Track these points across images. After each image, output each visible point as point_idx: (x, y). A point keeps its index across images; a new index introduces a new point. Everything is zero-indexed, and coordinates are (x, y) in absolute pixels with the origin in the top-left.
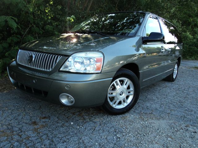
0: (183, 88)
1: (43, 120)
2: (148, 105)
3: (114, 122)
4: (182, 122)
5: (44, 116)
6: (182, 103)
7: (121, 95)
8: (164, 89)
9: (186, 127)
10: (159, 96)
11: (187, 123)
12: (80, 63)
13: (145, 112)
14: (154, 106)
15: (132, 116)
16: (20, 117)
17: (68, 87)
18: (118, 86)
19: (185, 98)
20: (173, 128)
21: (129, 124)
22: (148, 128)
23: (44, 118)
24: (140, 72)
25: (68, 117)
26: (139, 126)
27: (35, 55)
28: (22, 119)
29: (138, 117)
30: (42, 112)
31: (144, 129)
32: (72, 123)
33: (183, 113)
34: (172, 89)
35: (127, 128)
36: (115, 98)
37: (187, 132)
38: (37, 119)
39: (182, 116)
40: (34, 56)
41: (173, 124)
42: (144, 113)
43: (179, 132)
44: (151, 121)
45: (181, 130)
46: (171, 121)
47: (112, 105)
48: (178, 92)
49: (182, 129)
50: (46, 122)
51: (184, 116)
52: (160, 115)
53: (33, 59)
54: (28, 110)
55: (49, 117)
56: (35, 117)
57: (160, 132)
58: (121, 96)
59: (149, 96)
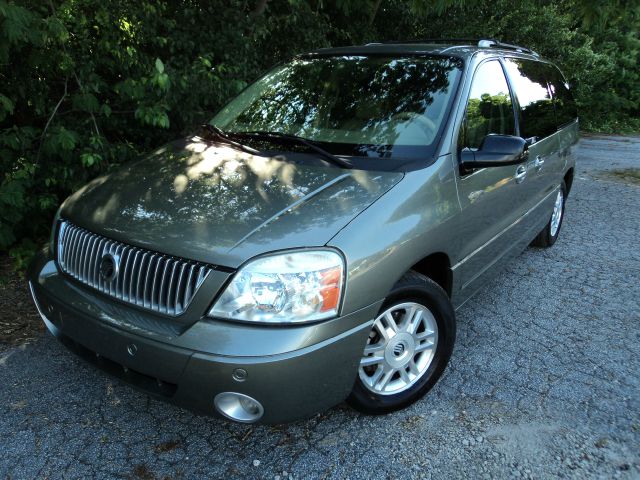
0: (582, 277)
1: (167, 456)
2: (480, 360)
3: (384, 444)
4: (586, 428)
5: (166, 437)
6: (580, 345)
7: (397, 354)
8: (525, 284)
9: (597, 446)
10: (510, 319)
11: (601, 431)
12: (271, 288)
13: (472, 394)
14: (496, 365)
15: (435, 412)
16: (95, 451)
17: (241, 375)
18: (389, 330)
19: (590, 318)
20: (559, 458)
21: (430, 451)
22: (486, 462)
23: (170, 446)
24: (453, 268)
25: (239, 438)
26: (459, 458)
27: (119, 253)
28: (100, 458)
29: (452, 418)
30: (159, 422)
31: (474, 467)
32: (257, 463)
33: (586, 388)
34: (548, 284)
35: (425, 469)
36: (381, 367)
37: (600, 470)
38: (146, 450)
39: (584, 403)
40: (116, 258)
41: (559, 440)
42: (468, 396)
43: (577, 472)
44: (492, 430)
45: (584, 461)
46: (553, 427)
47: (374, 386)
48: (566, 293)
49: (586, 458)
50: (176, 463)
51: (591, 401)
52: (518, 403)
53: (117, 269)
54: (114, 419)
55: (184, 440)
56: (140, 447)
57: (522, 475)
58: (398, 359)
59: (479, 323)
